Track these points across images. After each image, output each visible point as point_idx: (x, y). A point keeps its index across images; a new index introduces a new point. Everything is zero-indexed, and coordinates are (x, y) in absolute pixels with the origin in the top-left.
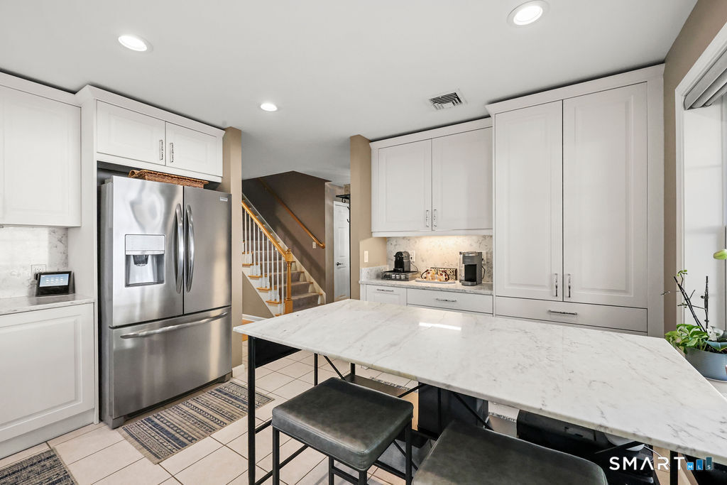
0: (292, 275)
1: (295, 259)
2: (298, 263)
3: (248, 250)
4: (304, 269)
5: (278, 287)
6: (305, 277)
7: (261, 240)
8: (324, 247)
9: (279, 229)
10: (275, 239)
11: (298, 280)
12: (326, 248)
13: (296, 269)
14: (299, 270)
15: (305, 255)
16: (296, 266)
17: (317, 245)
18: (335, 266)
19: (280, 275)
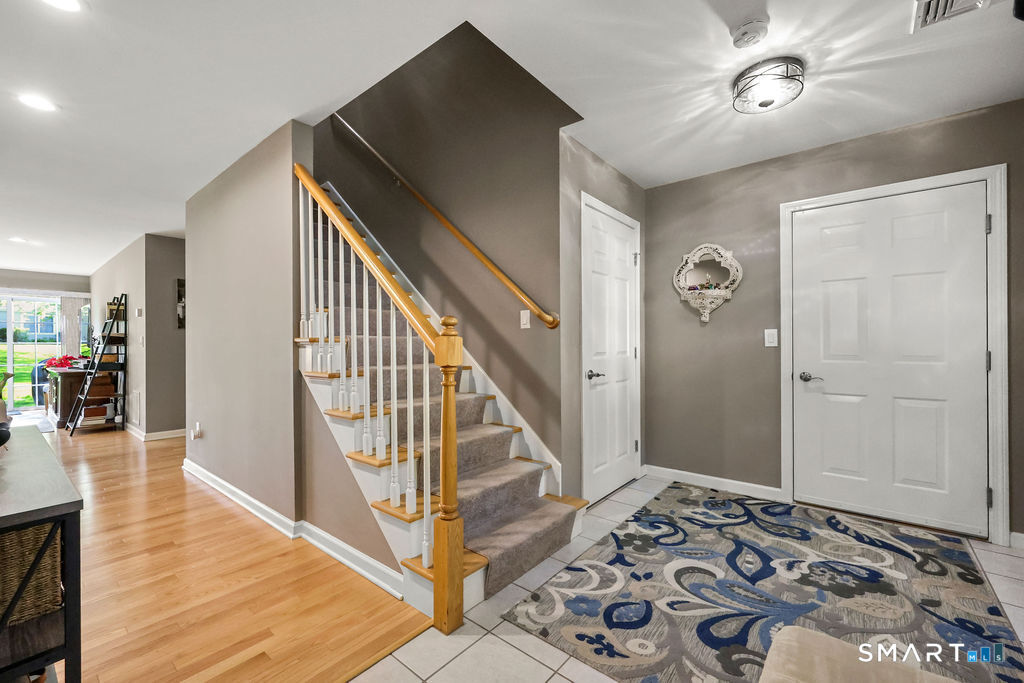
0: (461, 406)
1: (470, 360)
2: (478, 371)
3: (337, 333)
4: (494, 390)
5: (411, 455)
6: (497, 411)
7: (373, 305)
8: (555, 325)
9: (429, 283)
10: (417, 308)
11: (479, 421)
12: (563, 328)
13: (472, 390)
14: (480, 390)
15: (497, 348)
16: (472, 380)
17: (537, 319)
18: (585, 381)
19: (418, 411)
